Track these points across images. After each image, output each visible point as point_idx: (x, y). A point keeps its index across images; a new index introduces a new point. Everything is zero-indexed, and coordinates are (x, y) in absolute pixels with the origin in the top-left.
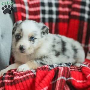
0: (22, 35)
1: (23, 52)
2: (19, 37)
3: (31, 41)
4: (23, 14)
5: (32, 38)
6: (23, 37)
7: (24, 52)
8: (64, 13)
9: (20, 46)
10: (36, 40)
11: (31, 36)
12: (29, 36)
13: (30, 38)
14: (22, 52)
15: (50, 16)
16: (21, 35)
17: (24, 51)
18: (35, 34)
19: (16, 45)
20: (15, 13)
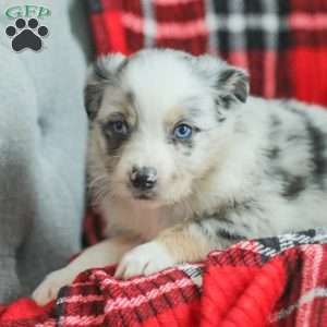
1: (149, 195)
2: (124, 129)
3: (180, 145)
4: (129, 20)
5: (182, 132)
6: (143, 127)
7: (155, 195)
9: (135, 170)
10: (197, 137)
11: (175, 119)
12: (166, 124)
13: (173, 132)
14: (143, 197)
15: (253, 21)
16: (131, 121)
17: (154, 189)
18: (194, 111)
19: (110, 169)
20: (96, 18)
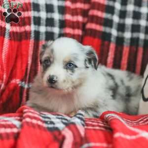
0: (54, 59)
2: (49, 63)
5: (70, 66)
8: (74, 25)
13: (66, 65)
16: (51, 60)
